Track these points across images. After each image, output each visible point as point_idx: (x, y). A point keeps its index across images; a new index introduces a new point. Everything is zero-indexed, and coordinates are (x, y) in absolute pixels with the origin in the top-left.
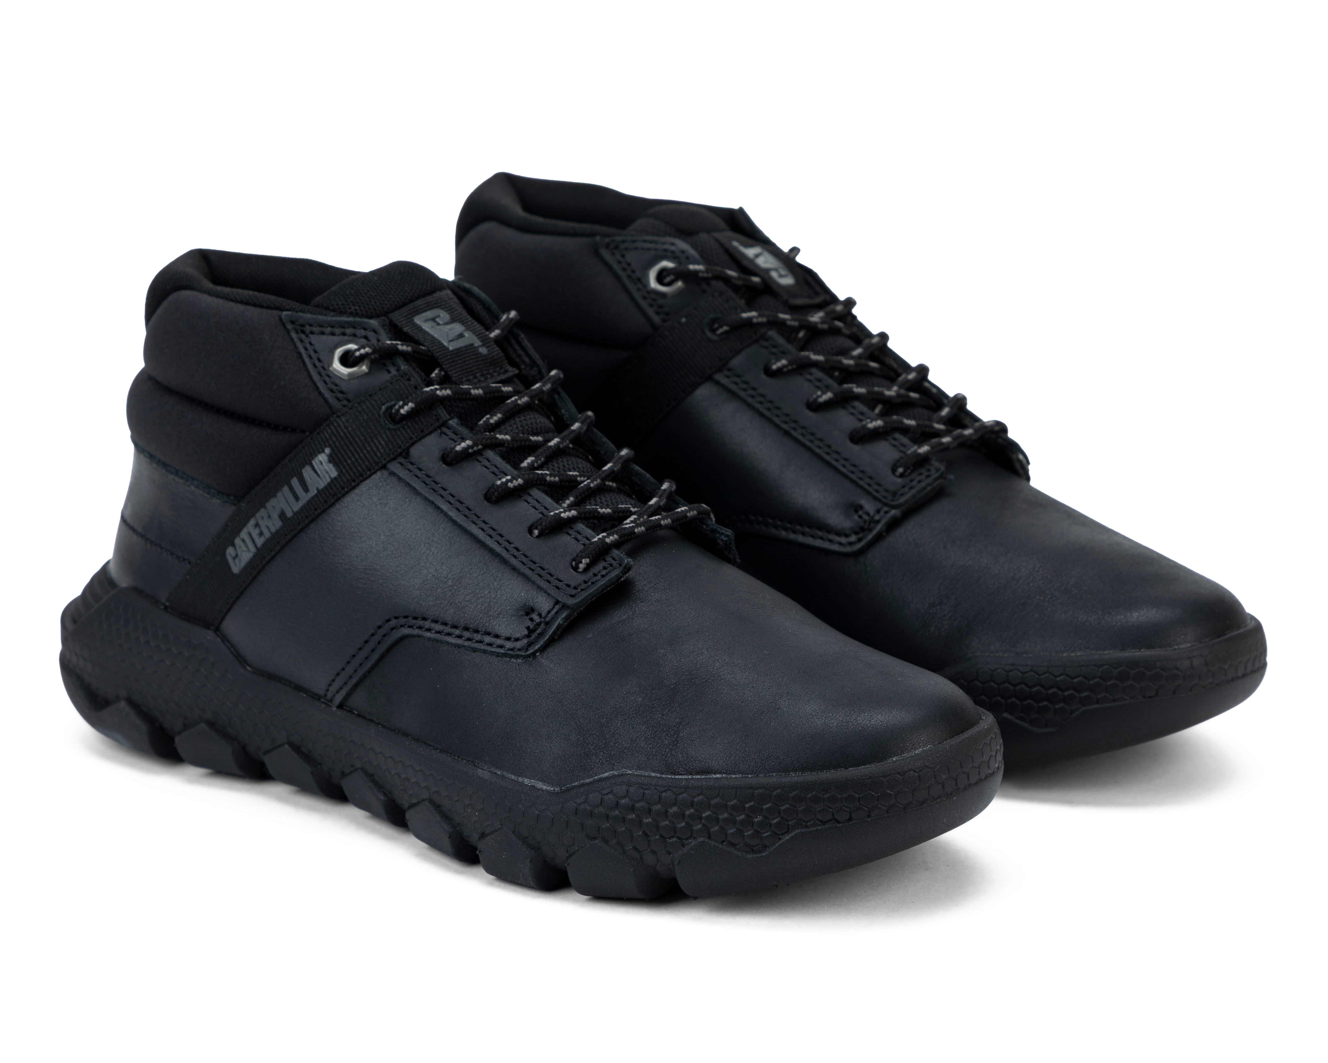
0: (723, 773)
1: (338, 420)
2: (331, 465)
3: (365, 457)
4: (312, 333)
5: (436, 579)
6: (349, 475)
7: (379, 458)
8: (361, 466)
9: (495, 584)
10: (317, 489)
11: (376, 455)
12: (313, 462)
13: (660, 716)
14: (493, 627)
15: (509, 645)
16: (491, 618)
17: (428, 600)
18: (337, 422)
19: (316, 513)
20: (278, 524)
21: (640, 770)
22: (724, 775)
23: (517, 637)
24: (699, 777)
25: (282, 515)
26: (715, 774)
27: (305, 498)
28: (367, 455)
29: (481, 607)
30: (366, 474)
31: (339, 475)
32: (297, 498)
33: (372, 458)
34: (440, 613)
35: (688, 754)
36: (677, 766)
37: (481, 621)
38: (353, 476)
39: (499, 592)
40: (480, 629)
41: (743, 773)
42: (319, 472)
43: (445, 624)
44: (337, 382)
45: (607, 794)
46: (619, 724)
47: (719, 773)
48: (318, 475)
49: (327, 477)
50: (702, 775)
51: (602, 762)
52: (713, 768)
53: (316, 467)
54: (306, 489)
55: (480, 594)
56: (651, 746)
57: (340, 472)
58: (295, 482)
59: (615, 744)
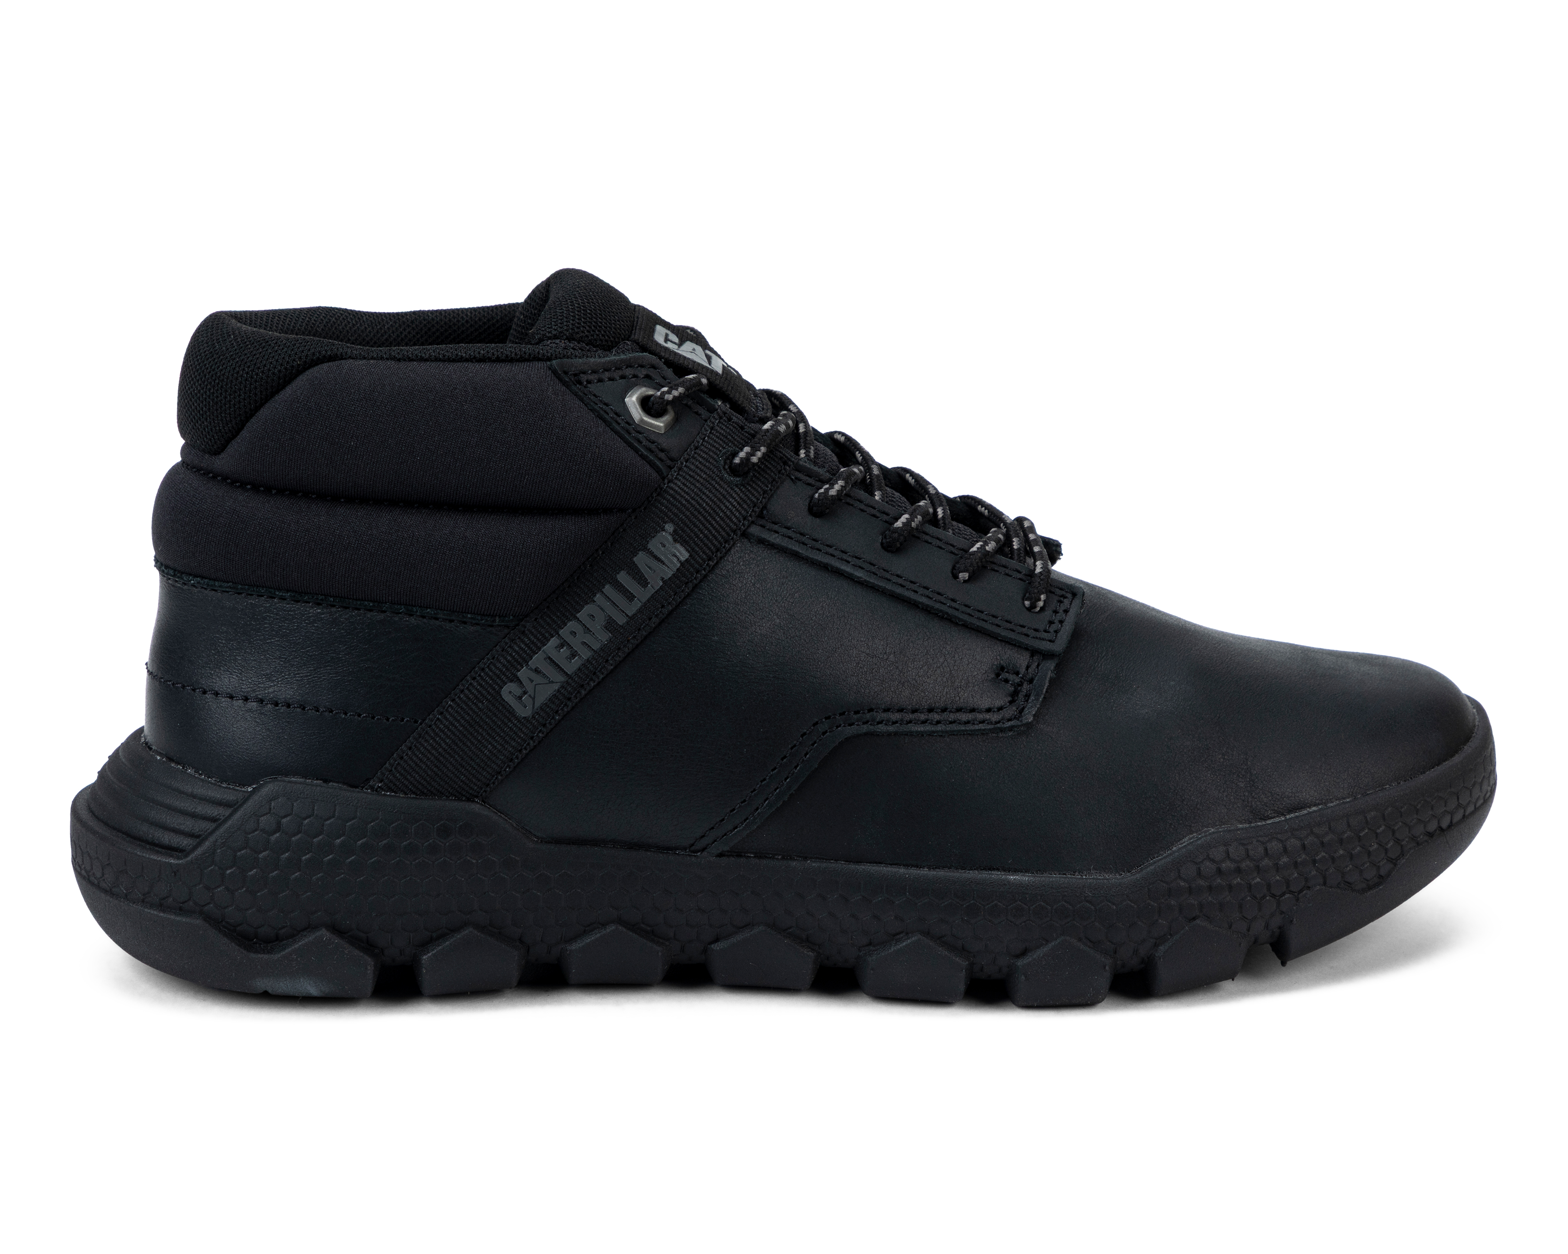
0: (1319, 804)
1: (672, 485)
2: (678, 546)
3: (720, 525)
4: (589, 382)
5: (873, 658)
6: (704, 552)
7: (735, 524)
8: (716, 538)
9: (948, 647)
10: (662, 579)
11: (731, 520)
12: (650, 546)
13: (1220, 756)
14: (965, 701)
15: (995, 717)
16: (960, 690)
17: (871, 685)
18: (672, 489)
19: (665, 611)
20: (604, 637)
21: (1224, 824)
22: (1320, 807)
23: (1000, 705)
24: (1292, 815)
25: (610, 625)
26: (1310, 807)
27: (643, 595)
28: (722, 523)
29: (942, 680)
30: (724, 547)
31: (690, 556)
32: (631, 597)
33: (728, 526)
34: (892, 698)
35: (1271, 793)
36: (1264, 809)
37: (948, 696)
38: (710, 554)
39: (956, 656)
40: (949, 706)
41: (1339, 799)
42: (662, 558)
43: (901, 710)
44: (653, 437)
45: (1202, 862)
46: (1177, 779)
47: (1315, 806)
48: (663, 562)
49: (675, 560)
50: (1295, 813)
51: (1175, 827)
52: (1306, 802)
53: (656, 553)
54: (643, 582)
55: (934, 664)
56: (1225, 794)
57: (692, 552)
58: (623, 577)
59: (1182, 802)
